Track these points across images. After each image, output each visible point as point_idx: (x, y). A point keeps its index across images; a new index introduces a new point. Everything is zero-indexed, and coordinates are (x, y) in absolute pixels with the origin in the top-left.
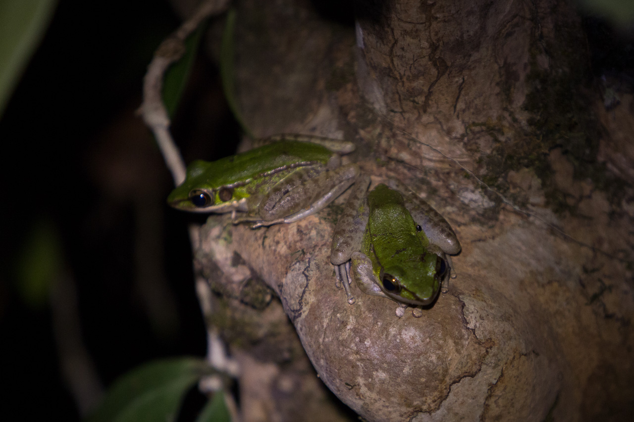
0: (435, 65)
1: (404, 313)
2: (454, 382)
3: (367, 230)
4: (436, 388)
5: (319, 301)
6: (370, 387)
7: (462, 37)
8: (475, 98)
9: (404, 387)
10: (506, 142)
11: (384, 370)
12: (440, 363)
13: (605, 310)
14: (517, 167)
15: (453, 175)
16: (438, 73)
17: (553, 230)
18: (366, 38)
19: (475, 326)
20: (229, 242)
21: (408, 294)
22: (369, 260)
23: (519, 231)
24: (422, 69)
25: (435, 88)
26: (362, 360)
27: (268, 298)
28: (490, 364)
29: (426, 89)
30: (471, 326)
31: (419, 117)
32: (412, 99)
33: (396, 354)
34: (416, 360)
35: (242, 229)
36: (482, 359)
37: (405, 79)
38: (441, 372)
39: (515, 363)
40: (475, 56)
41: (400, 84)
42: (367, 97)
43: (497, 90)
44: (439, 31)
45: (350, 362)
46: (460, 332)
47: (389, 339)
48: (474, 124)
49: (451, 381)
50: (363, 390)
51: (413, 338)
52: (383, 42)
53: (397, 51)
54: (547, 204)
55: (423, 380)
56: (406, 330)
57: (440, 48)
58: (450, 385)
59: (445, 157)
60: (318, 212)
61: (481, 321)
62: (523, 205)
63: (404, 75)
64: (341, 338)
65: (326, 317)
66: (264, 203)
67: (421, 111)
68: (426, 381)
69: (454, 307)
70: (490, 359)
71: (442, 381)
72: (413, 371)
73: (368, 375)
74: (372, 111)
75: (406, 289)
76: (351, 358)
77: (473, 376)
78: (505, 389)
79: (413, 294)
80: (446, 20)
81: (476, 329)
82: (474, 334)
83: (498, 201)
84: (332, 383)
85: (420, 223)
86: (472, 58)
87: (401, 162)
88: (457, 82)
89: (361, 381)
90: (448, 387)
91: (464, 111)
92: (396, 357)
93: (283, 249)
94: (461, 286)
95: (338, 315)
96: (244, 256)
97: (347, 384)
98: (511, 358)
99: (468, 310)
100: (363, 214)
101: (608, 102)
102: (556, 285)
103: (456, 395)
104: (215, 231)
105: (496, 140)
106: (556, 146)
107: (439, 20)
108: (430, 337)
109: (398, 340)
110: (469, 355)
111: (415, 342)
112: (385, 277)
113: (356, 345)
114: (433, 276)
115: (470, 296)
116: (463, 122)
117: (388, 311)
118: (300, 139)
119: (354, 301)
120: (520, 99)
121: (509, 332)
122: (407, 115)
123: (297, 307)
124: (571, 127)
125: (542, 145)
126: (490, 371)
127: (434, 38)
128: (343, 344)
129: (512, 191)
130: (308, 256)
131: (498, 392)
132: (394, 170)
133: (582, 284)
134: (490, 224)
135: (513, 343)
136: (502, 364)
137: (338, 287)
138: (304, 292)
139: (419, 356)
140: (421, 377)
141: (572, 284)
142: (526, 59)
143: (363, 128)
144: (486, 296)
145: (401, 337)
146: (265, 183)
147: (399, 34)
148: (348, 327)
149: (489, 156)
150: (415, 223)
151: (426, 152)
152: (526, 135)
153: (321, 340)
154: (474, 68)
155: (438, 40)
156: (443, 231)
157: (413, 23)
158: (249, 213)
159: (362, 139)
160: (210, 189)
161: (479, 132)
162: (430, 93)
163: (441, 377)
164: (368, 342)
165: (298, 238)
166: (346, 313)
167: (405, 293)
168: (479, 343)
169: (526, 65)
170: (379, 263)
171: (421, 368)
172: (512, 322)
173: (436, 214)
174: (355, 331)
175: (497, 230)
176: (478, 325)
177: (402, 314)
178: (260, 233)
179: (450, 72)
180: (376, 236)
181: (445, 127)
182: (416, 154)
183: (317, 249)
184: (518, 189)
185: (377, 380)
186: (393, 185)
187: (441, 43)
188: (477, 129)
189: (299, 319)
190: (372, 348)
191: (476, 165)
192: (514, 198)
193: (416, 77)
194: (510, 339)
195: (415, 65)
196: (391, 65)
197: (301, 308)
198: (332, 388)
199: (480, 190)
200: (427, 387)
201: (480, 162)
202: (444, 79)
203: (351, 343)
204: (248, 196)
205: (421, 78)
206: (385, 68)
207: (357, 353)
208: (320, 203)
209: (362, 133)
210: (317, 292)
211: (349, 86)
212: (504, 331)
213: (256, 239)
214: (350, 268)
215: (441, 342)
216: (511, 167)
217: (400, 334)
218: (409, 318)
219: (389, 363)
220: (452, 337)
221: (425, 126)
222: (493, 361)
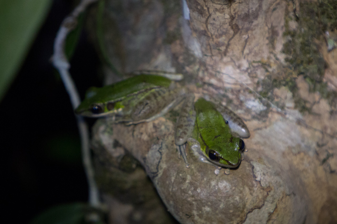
0: (232, 28)
1: (219, 173)
2: (249, 212)
3: (195, 125)
4: (239, 216)
5: (169, 167)
6: (200, 216)
7: (248, 11)
8: (255, 47)
9: (220, 216)
10: (273, 72)
11: (209, 206)
12: (241, 201)
13: (330, 168)
14: (278, 86)
15: (242, 91)
16: (234, 33)
17: (299, 122)
18: (191, 13)
19: (261, 179)
20: (111, 134)
21: (224, 162)
22: (198, 142)
23: (280, 123)
24: (224, 31)
25: (232, 41)
26: (196, 200)
27: (134, 166)
28: (270, 201)
29: (226, 42)
30: (258, 179)
31: (222, 58)
32: (218, 48)
33: (216, 197)
34: (227, 200)
35: (119, 126)
36: (265, 198)
37: (214, 37)
38: (242, 206)
39: (284, 200)
40: (255, 22)
41: (211, 39)
42: (190, 47)
43: (267, 42)
44: (236, 8)
45: (188, 202)
46: (252, 183)
47: (211, 188)
48: (254, 62)
49: (248, 212)
50: (196, 218)
51: (225, 187)
52: (202, 16)
53: (211, 21)
54: (296, 107)
55: (231, 211)
56: (221, 182)
57: (236, 18)
58: (247, 214)
59: (237, 81)
60: (165, 115)
61: (264, 176)
62: (283, 108)
63: (214, 34)
64: (183, 188)
65: (173, 176)
66: (134, 111)
67: (223, 55)
68: (233, 212)
69: (248, 168)
70: (269, 198)
71: (242, 212)
72: (226, 206)
73: (199, 209)
74: (193, 56)
75: (223, 159)
76: (189, 199)
77: (259, 208)
78: (278, 215)
79: (227, 161)
80: (240, 2)
81: (261, 181)
82: (260, 183)
83: (268, 106)
84: (177, 214)
85: (227, 119)
86: (254, 24)
87: (211, 85)
88: (245, 38)
89: (195, 213)
90: (246, 215)
91: (248, 54)
92: (215, 198)
93: (145, 137)
94: (251, 156)
95: (181, 175)
96: (121, 142)
97: (187, 215)
98: (281, 197)
99: (256, 170)
100: (193, 115)
101: (330, 47)
102: (302, 154)
103: (250, 219)
104: (102, 128)
105: (267, 71)
106: (300, 73)
107: (236, 2)
108: (235, 186)
109: (216, 189)
110: (258, 196)
111: (227, 189)
112: (210, 152)
113: (192, 192)
114: (238, 150)
115: (256, 162)
116: (248, 61)
117: (210, 172)
118: (151, 73)
119: (189, 166)
120: (279, 46)
121: (280, 182)
122: (214, 58)
123: (155, 171)
124: (310, 62)
125: (294, 73)
126: (269, 205)
127: (233, 12)
128: (184, 191)
129: (276, 100)
130: (161, 141)
131: (274, 217)
132: (207, 90)
133: (317, 154)
134: (264, 119)
135: (282, 189)
136: (276, 201)
137: (179, 158)
138: (159, 162)
139: (229, 197)
140: (230, 209)
141: (311, 153)
142: (282, 24)
143: (188, 65)
144: (265, 162)
145: (218, 187)
146: (133, 99)
147: (212, 11)
148: (187, 181)
149: (264, 81)
150: (224, 120)
151: (226, 79)
152: (284, 67)
153: (170, 190)
154: (254, 29)
155: (235, 14)
156: (239, 124)
157: (221, 4)
158: (124, 117)
159: (187, 72)
160: (102, 104)
161: (257, 67)
162: (228, 45)
163: (241, 209)
164: (199, 190)
165: (153, 130)
166: (185, 173)
167: (222, 161)
168: (263, 189)
169: (282, 27)
170: (205, 144)
171: (230, 204)
172: (281, 176)
173: (235, 115)
174: (191, 183)
175: (267, 123)
176: (262, 178)
177: (218, 173)
178: (130, 128)
179: (241, 32)
180: (201, 128)
181: (237, 64)
182: (220, 80)
183: (166, 137)
184: (279, 99)
185: (204, 212)
186: (207, 98)
187: (237, 16)
188: (255, 65)
189: (157, 178)
190: (202, 193)
191: (255, 86)
192: (277, 104)
193: (221, 35)
194: (280, 186)
195: (221, 29)
196: (206, 29)
197: (158, 171)
198: (177, 217)
199: (258, 100)
200: (233, 215)
201: (258, 84)
202: (237, 36)
203: (189, 190)
204: (123, 107)
205: (224, 36)
206: (202, 31)
207: (193, 196)
208: (166, 110)
209: (187, 69)
210: (167, 162)
211: (178, 42)
212: (277, 182)
213: (128, 132)
214: (186, 147)
215: (242, 189)
216: (276, 86)
217: (217, 185)
218: (222, 175)
219: (211, 202)
220: (248, 185)
221: (226, 64)
222: (271, 199)
